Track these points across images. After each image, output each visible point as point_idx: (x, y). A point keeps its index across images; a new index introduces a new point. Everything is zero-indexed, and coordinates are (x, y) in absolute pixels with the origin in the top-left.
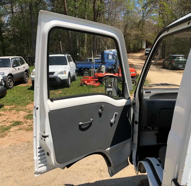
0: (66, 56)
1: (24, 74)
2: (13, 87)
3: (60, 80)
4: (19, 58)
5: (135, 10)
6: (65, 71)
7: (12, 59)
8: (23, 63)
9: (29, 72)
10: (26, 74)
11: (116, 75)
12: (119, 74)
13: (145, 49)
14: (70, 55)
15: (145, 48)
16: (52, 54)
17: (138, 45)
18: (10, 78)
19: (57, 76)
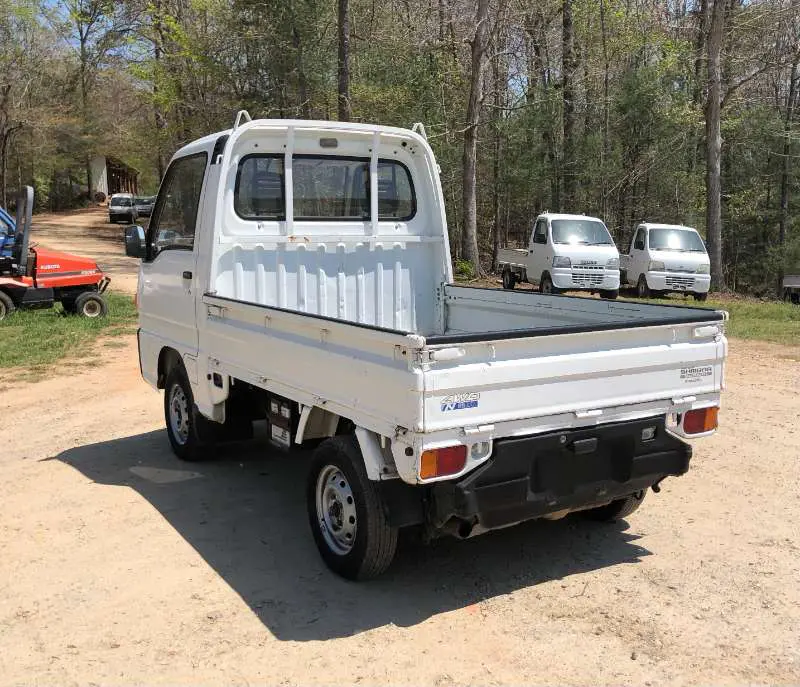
11: (25, 282)
13: (107, 197)
15: (106, 194)
17: (73, 179)
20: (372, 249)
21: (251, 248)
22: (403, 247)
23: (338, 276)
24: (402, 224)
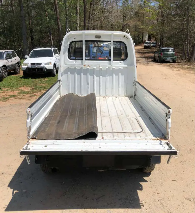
0: (52, 49)
1: (16, 66)
2: (7, 76)
3: (46, 70)
4: (11, 52)
6: (51, 62)
7: (5, 52)
8: (14, 56)
9: (21, 64)
10: (18, 66)
14: (57, 49)
15: (147, 40)
16: (40, 48)
17: (139, 37)
18: (4, 69)
19: (44, 66)
20: (111, 69)
22: (122, 69)
23: (100, 77)
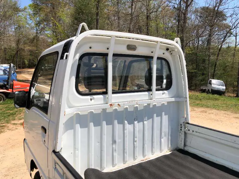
5: (28, 26)
11: (10, 91)
12: (13, 90)
17: (34, 61)
20: (151, 106)
21: (86, 113)
22: (166, 104)
23: (134, 124)
24: (165, 92)
